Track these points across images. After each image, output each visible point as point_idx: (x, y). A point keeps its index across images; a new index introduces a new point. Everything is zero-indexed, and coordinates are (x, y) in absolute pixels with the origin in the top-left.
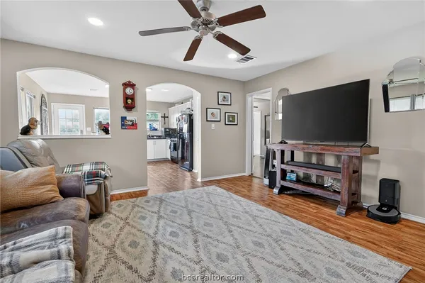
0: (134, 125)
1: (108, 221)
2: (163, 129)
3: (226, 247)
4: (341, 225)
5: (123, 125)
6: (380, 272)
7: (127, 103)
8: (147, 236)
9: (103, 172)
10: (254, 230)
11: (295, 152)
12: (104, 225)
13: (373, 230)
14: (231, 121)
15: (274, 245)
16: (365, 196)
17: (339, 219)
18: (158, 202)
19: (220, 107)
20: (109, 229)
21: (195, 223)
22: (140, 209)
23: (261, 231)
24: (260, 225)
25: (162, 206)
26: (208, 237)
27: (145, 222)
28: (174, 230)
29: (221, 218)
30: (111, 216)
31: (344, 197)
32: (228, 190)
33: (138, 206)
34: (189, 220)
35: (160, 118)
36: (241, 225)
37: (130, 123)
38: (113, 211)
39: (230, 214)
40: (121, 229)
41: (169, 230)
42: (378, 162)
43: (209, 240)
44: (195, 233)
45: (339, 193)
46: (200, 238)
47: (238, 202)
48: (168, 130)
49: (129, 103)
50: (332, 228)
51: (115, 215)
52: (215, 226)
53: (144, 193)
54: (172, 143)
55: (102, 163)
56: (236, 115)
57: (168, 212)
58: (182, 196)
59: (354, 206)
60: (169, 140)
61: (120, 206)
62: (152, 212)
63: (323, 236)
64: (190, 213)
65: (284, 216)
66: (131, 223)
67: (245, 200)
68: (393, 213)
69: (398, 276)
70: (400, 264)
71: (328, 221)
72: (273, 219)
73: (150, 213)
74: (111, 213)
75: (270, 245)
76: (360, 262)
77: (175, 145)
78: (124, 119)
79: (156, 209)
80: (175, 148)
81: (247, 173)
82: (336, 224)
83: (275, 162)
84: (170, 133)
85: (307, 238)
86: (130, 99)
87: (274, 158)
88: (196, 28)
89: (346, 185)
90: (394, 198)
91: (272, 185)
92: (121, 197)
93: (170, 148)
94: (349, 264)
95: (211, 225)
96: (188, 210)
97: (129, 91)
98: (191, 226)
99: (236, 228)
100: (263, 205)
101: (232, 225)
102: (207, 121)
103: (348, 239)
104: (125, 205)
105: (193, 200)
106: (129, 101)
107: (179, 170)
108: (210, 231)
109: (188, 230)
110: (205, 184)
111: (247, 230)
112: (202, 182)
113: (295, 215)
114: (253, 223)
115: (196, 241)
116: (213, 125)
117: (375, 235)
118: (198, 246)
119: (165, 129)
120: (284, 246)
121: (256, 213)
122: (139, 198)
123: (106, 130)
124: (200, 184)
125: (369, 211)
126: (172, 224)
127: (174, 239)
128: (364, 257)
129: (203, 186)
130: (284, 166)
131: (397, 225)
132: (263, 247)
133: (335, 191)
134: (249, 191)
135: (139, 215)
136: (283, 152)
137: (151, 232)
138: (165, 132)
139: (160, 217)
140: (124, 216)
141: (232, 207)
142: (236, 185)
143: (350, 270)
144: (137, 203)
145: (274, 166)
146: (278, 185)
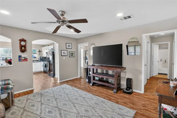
0: (26, 59)
1: (14, 111)
2: (39, 57)
3: (74, 114)
4: (115, 97)
5: (19, 60)
6: (128, 115)
7: (22, 49)
8: (37, 116)
9: (10, 86)
10: (84, 104)
11: (98, 69)
12: (12, 113)
13: (125, 98)
14: (71, 55)
15: (93, 110)
16: (122, 84)
17: (114, 95)
18: (40, 96)
19: (67, 49)
20: (15, 115)
21: (59, 105)
22: (31, 101)
23: (87, 104)
24: (87, 102)
25: (43, 98)
26: (65, 111)
27: (35, 108)
28: (50, 110)
29: (70, 101)
30: (15, 107)
31: (116, 86)
32: (72, 85)
33: (30, 99)
34: (56, 104)
35: (37, 52)
36: (79, 103)
37: (24, 58)
38: (16, 104)
39: (74, 98)
40: (22, 114)
41: (47, 110)
42: (126, 72)
43: (66, 112)
44: (60, 110)
45: (114, 84)
46: (62, 111)
47: (77, 91)
48: (41, 58)
49: (23, 49)
50: (112, 99)
51: (17, 106)
52: (68, 105)
53: (32, 91)
54: (44, 64)
55: (8, 80)
56: (74, 53)
57: (46, 101)
58: (52, 91)
59: (119, 89)
60: (42, 63)
61: (19, 100)
62: (38, 102)
63: (109, 103)
64: (56, 99)
65: (95, 96)
66: (27, 110)
67: (80, 90)
68: (130, 91)
69: (133, 115)
70: (133, 110)
71: (111, 96)
72: (91, 98)
73: (37, 102)
74: (15, 106)
75: (91, 110)
76: (122, 112)
77: (45, 65)
78: (20, 57)
79: (39, 100)
80: (46, 66)
81: (79, 77)
82: (113, 97)
83: (91, 73)
84: (43, 59)
85: (104, 105)
86: (24, 47)
87: (90, 71)
88: (59, 22)
89: (116, 82)
90: (131, 85)
91: (89, 82)
92: (19, 95)
93: (43, 66)
94: (118, 113)
95: (66, 105)
96: (55, 98)
97: (23, 43)
98: (57, 107)
99: (77, 104)
100: (87, 92)
101: (75, 103)
102: (61, 56)
103: (117, 103)
104: (22, 100)
105: (57, 93)
106: (23, 48)
107: (48, 77)
108: (66, 108)
109: (56, 109)
110: (62, 83)
111: (81, 105)
112: (60, 83)
113: (99, 95)
114: (84, 101)
115: (60, 114)
116: (64, 57)
117: (126, 100)
118: (62, 116)
119: (40, 57)
120: (96, 110)
121: (84, 96)
122: (30, 95)
123: (10, 62)
124: (59, 84)
125: (123, 90)
126: (48, 107)
127: (50, 115)
128: (123, 110)
129: (61, 85)
130: (94, 75)
131: (132, 94)
132: (89, 112)
133: (112, 84)
134: (80, 85)
135: (31, 104)
136: (93, 69)
137: (38, 113)
138: (40, 58)
139: (42, 104)
140: (22, 106)
141: (74, 94)
142: (75, 83)
143: (119, 116)
144: (29, 97)
145: (90, 74)
146: (92, 82)
